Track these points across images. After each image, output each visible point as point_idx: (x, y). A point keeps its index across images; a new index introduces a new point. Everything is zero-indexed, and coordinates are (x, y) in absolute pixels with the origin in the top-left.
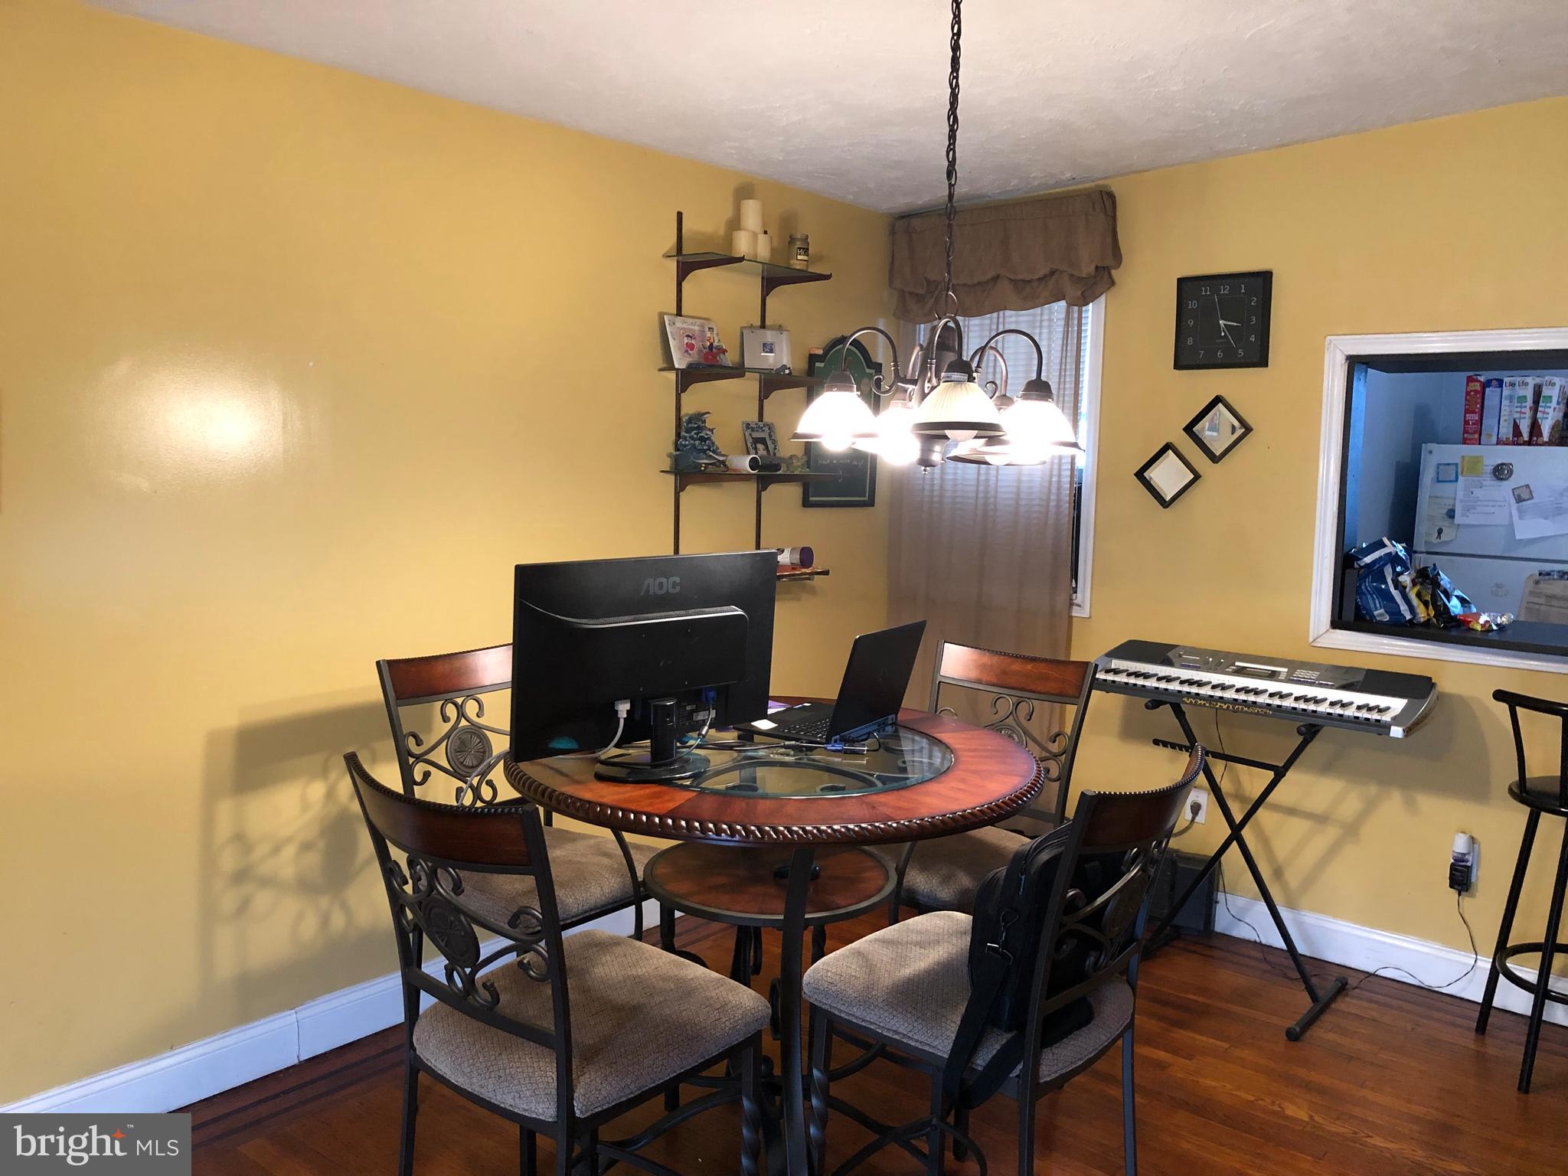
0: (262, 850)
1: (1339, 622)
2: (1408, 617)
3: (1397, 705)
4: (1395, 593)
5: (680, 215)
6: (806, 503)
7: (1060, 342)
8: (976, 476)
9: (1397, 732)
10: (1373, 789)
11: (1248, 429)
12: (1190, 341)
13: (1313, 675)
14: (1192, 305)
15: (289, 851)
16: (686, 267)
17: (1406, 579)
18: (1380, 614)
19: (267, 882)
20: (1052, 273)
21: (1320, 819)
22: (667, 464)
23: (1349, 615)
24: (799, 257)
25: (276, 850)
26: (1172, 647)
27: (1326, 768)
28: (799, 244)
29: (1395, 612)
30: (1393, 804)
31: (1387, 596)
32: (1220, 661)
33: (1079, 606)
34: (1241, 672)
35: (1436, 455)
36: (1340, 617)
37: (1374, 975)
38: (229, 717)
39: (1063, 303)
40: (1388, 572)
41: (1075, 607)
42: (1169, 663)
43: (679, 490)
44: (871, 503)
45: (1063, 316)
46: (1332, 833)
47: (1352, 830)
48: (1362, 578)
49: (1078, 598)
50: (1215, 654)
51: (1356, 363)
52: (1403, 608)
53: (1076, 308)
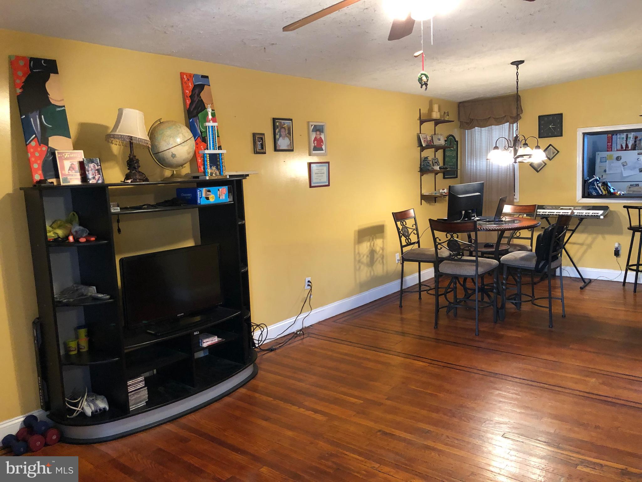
0: (362, 256)
1: (584, 196)
2: (601, 193)
3: (601, 212)
4: (598, 188)
5: (420, 109)
6: (444, 178)
7: (508, 133)
8: (486, 168)
9: (602, 217)
10: (594, 235)
11: (558, 152)
12: (542, 131)
13: (580, 208)
14: (542, 122)
15: (365, 257)
16: (422, 122)
17: (600, 185)
18: (594, 193)
19: (362, 263)
20: (505, 116)
21: (582, 244)
22: (419, 170)
23: (586, 195)
24: (447, 117)
25: (363, 257)
26: (543, 206)
27: (583, 232)
28: (446, 114)
29: (598, 193)
30: (600, 237)
31: (596, 189)
32: (557, 207)
33: (516, 199)
34: (562, 209)
35: (600, 155)
36: (584, 195)
37: (596, 279)
38: (357, 228)
39: (508, 123)
40: (595, 183)
41: (515, 200)
42: (544, 209)
43: (421, 175)
44: (457, 177)
45: (508, 126)
46: (585, 247)
47: (590, 246)
48: (589, 186)
49: (516, 197)
50: (555, 206)
51: (584, 134)
52: (600, 191)
53: (511, 125)
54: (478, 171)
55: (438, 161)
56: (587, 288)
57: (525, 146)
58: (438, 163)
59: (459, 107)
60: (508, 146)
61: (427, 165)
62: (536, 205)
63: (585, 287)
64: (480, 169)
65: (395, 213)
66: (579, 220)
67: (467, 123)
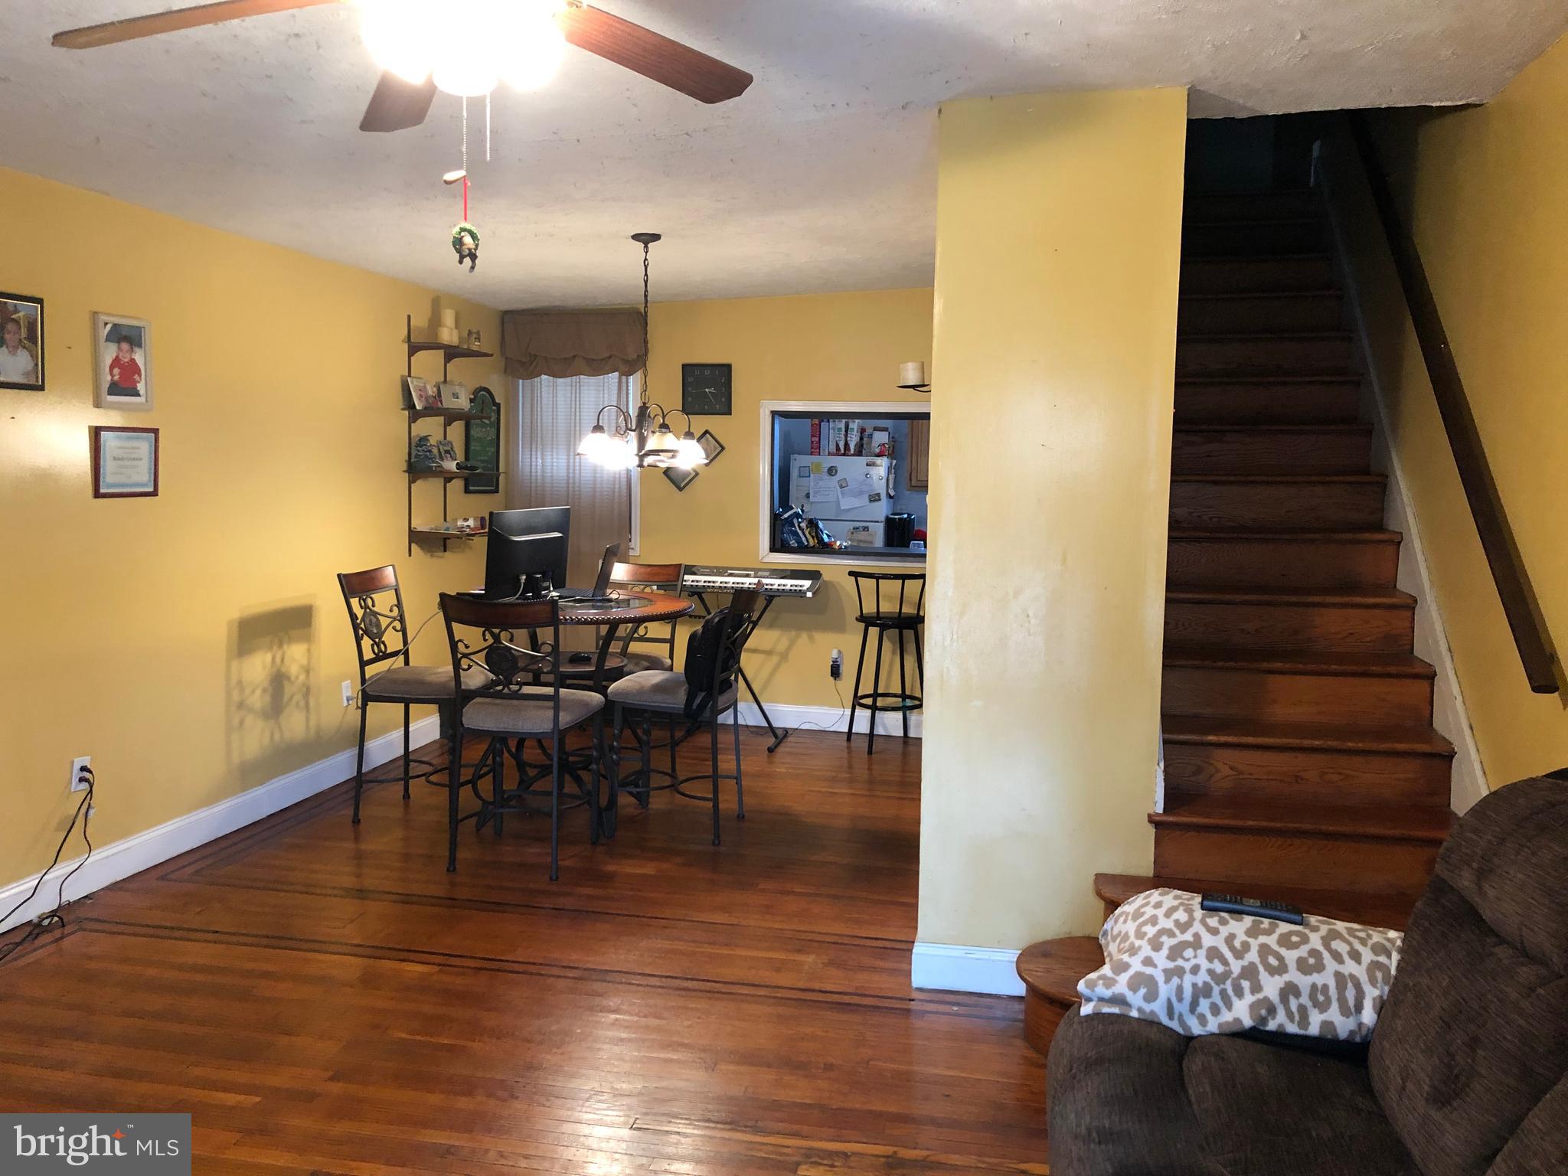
0: (248, 691)
1: (773, 549)
2: (806, 544)
3: (807, 584)
4: (799, 532)
5: (409, 317)
6: (467, 491)
7: (616, 396)
8: (565, 474)
9: (809, 594)
10: (793, 633)
11: (723, 448)
12: (690, 399)
13: (767, 574)
14: (690, 379)
15: (258, 692)
16: (413, 349)
17: (803, 525)
18: (793, 543)
19: (250, 710)
20: (610, 357)
21: (769, 653)
22: (405, 467)
23: (778, 545)
24: (476, 343)
25: (253, 692)
26: (694, 566)
27: (771, 626)
28: (475, 336)
29: (799, 542)
30: (804, 636)
31: (796, 534)
32: (721, 571)
33: (633, 549)
34: (731, 575)
35: (799, 461)
36: (774, 545)
37: (797, 729)
38: (235, 614)
39: (617, 374)
40: (795, 521)
41: (630, 550)
42: (695, 574)
43: (411, 481)
44: (496, 491)
45: (617, 380)
46: (775, 659)
47: (784, 656)
48: (783, 526)
49: (632, 544)
50: (716, 568)
51: (774, 413)
52: (804, 539)
53: (624, 377)
54: (548, 480)
55: (452, 448)
56: (781, 749)
57: (664, 430)
58: (452, 453)
59: (503, 323)
60: (626, 426)
61: (426, 456)
62: (681, 564)
63: (777, 745)
64: (552, 476)
65: (345, 575)
66: (766, 599)
67: (522, 364)
